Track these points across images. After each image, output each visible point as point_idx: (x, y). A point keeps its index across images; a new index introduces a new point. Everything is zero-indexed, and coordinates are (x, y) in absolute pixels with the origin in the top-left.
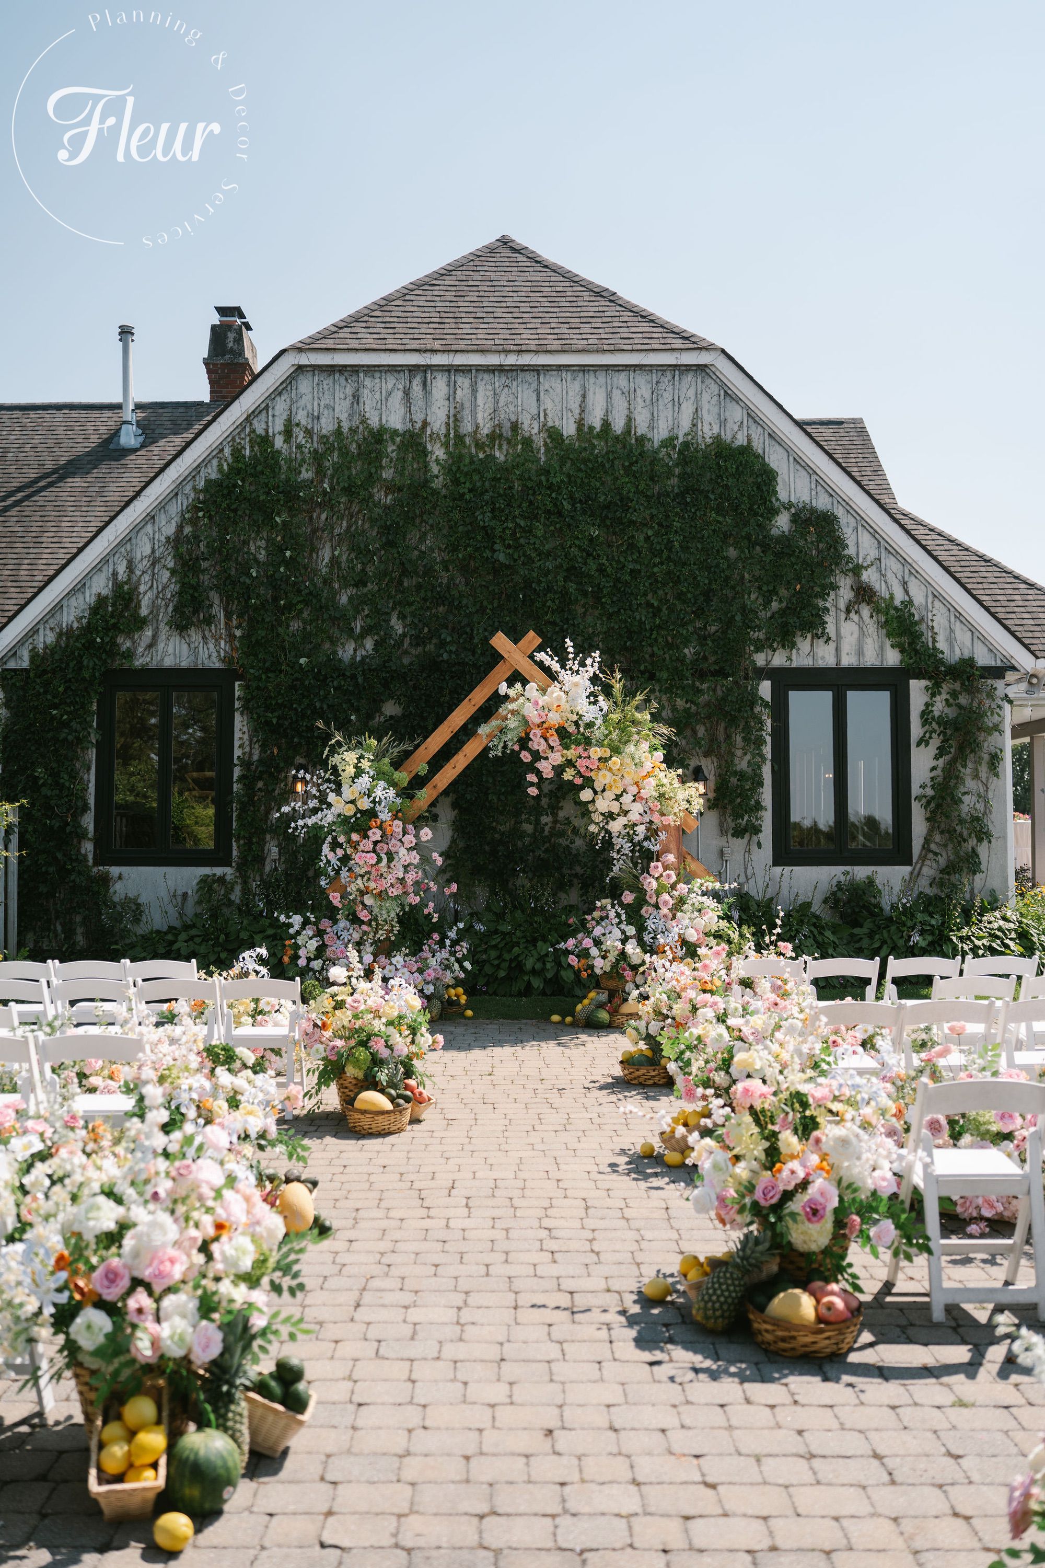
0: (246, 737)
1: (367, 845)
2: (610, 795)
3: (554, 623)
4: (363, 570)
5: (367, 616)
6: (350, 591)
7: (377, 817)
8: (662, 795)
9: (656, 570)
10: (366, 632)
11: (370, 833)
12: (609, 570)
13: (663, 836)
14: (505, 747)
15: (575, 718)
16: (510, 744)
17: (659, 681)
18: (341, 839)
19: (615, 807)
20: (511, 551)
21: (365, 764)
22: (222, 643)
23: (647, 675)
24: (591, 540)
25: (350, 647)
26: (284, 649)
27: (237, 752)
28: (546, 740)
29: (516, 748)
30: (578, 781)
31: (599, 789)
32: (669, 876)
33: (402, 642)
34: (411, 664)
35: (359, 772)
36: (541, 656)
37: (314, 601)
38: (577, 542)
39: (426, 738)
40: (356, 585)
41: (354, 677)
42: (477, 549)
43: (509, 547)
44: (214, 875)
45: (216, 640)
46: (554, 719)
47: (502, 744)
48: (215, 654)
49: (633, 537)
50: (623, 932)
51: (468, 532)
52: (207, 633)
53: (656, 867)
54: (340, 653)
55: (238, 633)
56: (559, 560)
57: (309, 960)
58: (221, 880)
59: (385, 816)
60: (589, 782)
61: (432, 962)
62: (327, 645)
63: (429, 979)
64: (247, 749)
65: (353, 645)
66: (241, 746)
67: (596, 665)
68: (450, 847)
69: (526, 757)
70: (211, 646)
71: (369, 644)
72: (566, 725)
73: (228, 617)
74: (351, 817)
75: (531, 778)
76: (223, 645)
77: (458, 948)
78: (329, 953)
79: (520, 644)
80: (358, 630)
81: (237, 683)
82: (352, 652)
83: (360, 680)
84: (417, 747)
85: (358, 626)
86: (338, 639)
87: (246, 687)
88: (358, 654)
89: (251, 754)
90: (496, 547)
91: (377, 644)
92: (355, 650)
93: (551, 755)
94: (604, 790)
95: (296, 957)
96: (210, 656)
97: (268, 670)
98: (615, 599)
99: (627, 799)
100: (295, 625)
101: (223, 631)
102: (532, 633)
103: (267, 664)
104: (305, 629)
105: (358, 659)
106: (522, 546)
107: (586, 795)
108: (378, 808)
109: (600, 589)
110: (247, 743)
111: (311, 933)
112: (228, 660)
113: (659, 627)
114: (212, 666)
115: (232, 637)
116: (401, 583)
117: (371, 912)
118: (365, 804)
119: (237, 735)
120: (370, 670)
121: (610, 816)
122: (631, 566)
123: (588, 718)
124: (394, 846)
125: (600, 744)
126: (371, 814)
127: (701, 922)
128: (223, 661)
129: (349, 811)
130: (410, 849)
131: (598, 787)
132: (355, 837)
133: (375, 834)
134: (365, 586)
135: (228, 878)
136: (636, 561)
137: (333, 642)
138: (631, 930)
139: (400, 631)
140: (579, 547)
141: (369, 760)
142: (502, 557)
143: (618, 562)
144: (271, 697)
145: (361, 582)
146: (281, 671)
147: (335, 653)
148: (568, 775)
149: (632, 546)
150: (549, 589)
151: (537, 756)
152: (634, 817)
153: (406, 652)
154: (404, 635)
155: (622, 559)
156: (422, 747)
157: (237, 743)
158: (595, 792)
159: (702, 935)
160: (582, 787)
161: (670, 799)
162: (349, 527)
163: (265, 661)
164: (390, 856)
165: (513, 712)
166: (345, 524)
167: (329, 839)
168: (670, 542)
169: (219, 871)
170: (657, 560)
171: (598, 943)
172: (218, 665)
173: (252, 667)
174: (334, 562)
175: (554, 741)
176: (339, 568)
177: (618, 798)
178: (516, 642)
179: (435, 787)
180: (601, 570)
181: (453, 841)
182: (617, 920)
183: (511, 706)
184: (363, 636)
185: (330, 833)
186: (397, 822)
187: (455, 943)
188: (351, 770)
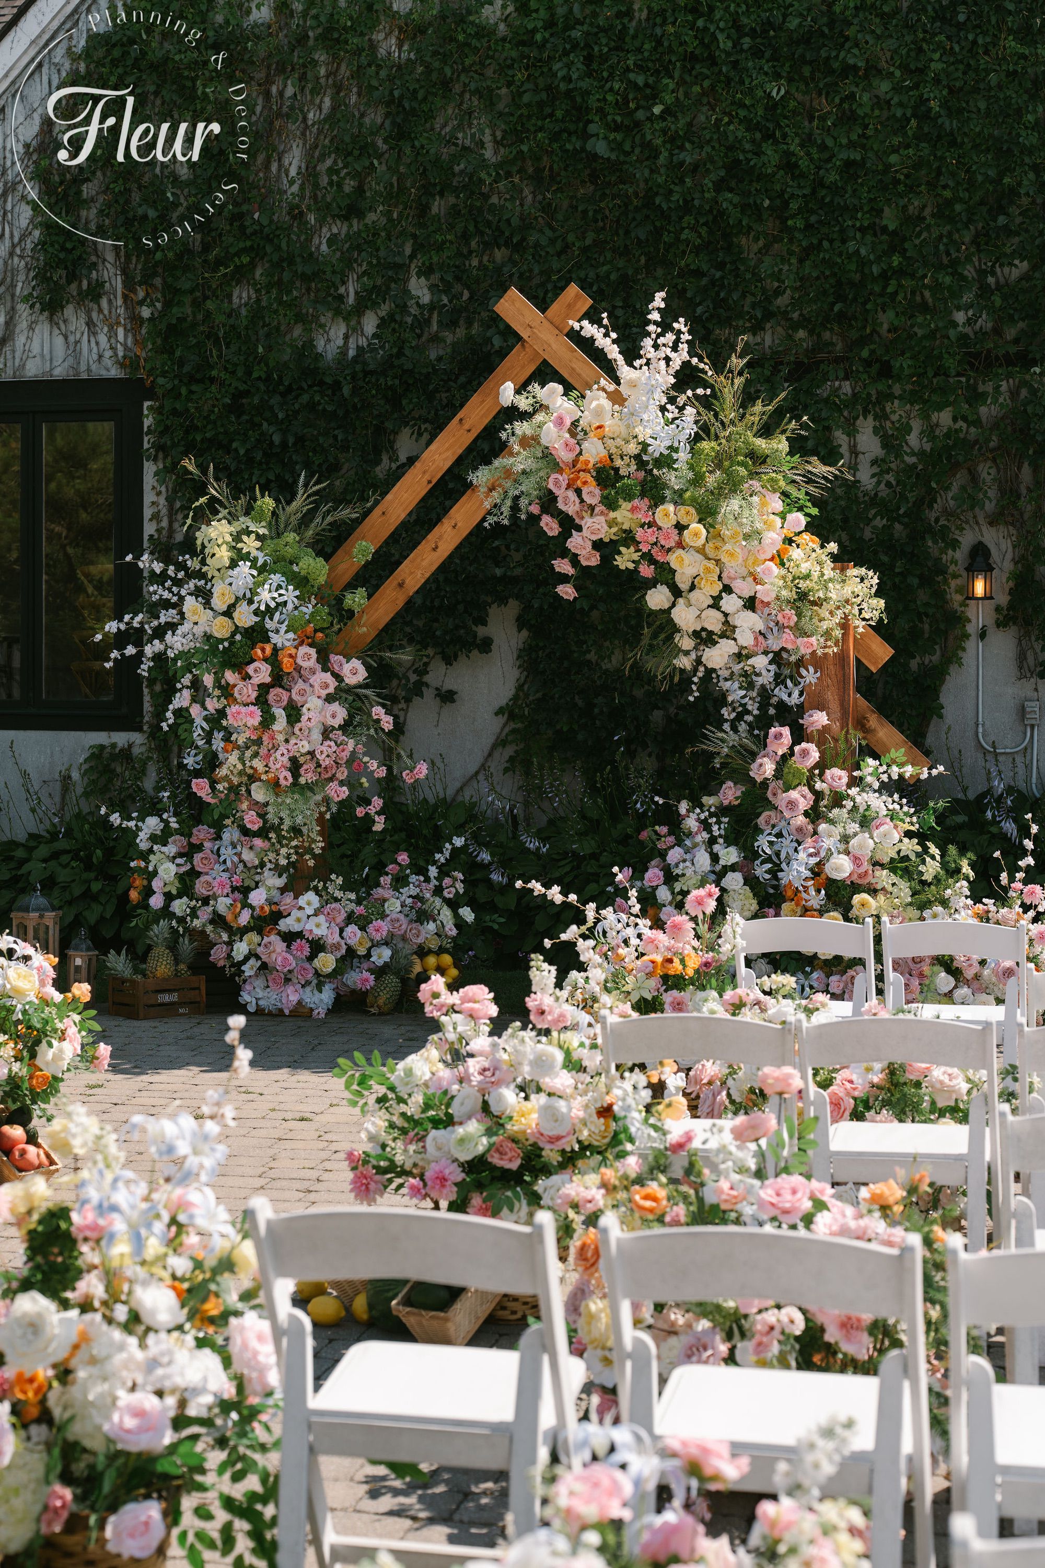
0: (162, 501)
1: (246, 691)
2: (701, 597)
3: (698, 273)
4: (360, 190)
5: (365, 273)
6: (338, 228)
7: (268, 640)
8: (803, 596)
9: (893, 158)
10: (364, 303)
11: (250, 669)
12: (804, 163)
13: (810, 676)
14: (515, 508)
15: (633, 448)
16: (523, 502)
17: (899, 379)
18: (208, 680)
19: (713, 621)
20: (619, 136)
21: (250, 545)
22: (121, 332)
23: (877, 366)
24: (772, 106)
25: (338, 331)
26: (217, 342)
27: (149, 529)
28: (578, 492)
29: (535, 509)
30: (647, 571)
31: (684, 586)
32: (805, 753)
33: (428, 322)
34: (440, 359)
35: (238, 557)
36: (589, 329)
37: (269, 249)
38: (742, 113)
39: (384, 494)
40: (346, 218)
41: (337, 386)
42: (555, 137)
43: (617, 128)
44: (114, 745)
45: (111, 328)
46: (593, 451)
47: (508, 503)
48: (108, 353)
49: (853, 95)
50: (715, 858)
51: (541, 105)
52: (94, 315)
53: (779, 736)
54: (320, 344)
55: (146, 312)
56: (708, 149)
57: (169, 897)
58: (125, 754)
59: (282, 638)
60: (666, 575)
61: (394, 906)
62: (297, 331)
63: (378, 937)
64: (165, 524)
65: (343, 329)
66: (156, 517)
67: (684, 347)
68: (515, 698)
69: (550, 526)
70: (103, 339)
71: (370, 324)
72: (618, 463)
73: (129, 285)
74: (222, 641)
75: (563, 566)
76: (121, 337)
77: (447, 881)
78: (200, 888)
79: (549, 312)
80: (351, 300)
81: (147, 404)
82: (340, 342)
83: (346, 391)
84: (366, 514)
85: (350, 291)
86: (316, 318)
87: (158, 411)
88: (352, 344)
89: (171, 531)
90: (592, 128)
91: (383, 323)
92: (346, 337)
93: (588, 522)
94: (693, 587)
95: (148, 892)
96: (100, 356)
97: (192, 379)
98: (813, 219)
99: (730, 603)
100: (241, 295)
101: (121, 311)
102: (573, 289)
103: (186, 369)
104: (258, 300)
105: (352, 353)
106: (637, 124)
107: (657, 598)
108: (269, 624)
109: (786, 204)
110: (164, 511)
111: (171, 849)
112: (129, 362)
113: (900, 272)
114: (105, 374)
115: (135, 320)
116: (424, 210)
117: (262, 816)
118: (245, 617)
119: (149, 497)
120: (366, 373)
121: (705, 638)
122: (843, 155)
123: (658, 448)
124: (302, 693)
125: (679, 499)
126: (257, 634)
127: (863, 843)
128: (122, 365)
129: (221, 628)
130: (329, 699)
131: (683, 582)
132: (230, 676)
133: (261, 673)
134: (361, 215)
135: (136, 751)
136: (852, 145)
137: (308, 321)
138: (730, 855)
139: (426, 299)
140: (745, 121)
141: (259, 537)
142: (601, 148)
143: (823, 147)
144: (196, 428)
145: (352, 211)
146: (212, 380)
147: (310, 344)
148: (625, 560)
149: (848, 118)
150: (687, 207)
151: (569, 525)
152: (745, 638)
153: (435, 339)
154: (432, 307)
155: (830, 142)
156: (377, 512)
157: (148, 512)
158: (677, 592)
159: (866, 866)
160: (652, 584)
161: (818, 603)
162: (334, 108)
163: (181, 363)
164: (294, 713)
165: (525, 442)
166: (327, 102)
167: (187, 680)
168: (924, 101)
169: (121, 738)
170: (896, 140)
171: (670, 878)
172: (114, 372)
173: (164, 374)
174: (309, 174)
175: (593, 494)
176: (316, 186)
177: (716, 604)
178: (543, 307)
179: (401, 585)
180: (789, 165)
181: (520, 688)
182: (705, 835)
183: (522, 428)
184: (359, 310)
185: (188, 668)
186: (304, 649)
187: (444, 872)
188: (224, 555)
